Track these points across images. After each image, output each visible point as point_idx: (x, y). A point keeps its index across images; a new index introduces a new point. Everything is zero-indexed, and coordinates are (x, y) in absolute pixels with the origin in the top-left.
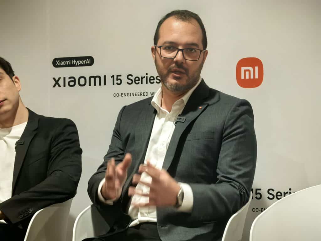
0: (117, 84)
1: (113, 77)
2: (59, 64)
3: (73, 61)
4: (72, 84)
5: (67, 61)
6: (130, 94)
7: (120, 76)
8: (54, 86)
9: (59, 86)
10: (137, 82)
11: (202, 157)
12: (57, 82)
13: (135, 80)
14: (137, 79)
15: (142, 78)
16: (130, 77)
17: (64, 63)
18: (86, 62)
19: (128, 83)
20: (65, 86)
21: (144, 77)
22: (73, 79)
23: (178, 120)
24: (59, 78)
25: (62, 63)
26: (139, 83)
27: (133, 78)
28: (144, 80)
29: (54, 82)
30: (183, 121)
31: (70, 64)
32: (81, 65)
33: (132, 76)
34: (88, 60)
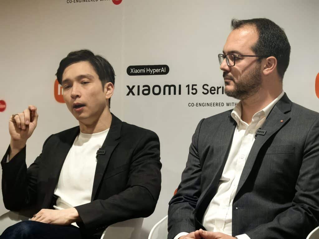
0: (192, 93)
1: (188, 86)
2: (134, 72)
3: (148, 69)
4: (146, 92)
5: (141, 69)
6: (205, 104)
7: (196, 85)
8: (128, 94)
9: (133, 94)
10: (213, 92)
11: (281, 172)
12: (131, 91)
13: (211, 90)
14: (213, 89)
15: (218, 88)
16: (205, 87)
17: (139, 71)
18: (160, 71)
19: (203, 93)
20: (138, 94)
21: (220, 87)
22: (147, 88)
23: (259, 133)
24: (133, 87)
25: (137, 71)
26: (214, 93)
27: (209, 88)
28: (220, 90)
29: (128, 90)
30: (264, 134)
31: (144, 72)
32: (156, 74)
33: (208, 85)
34: (163, 68)
